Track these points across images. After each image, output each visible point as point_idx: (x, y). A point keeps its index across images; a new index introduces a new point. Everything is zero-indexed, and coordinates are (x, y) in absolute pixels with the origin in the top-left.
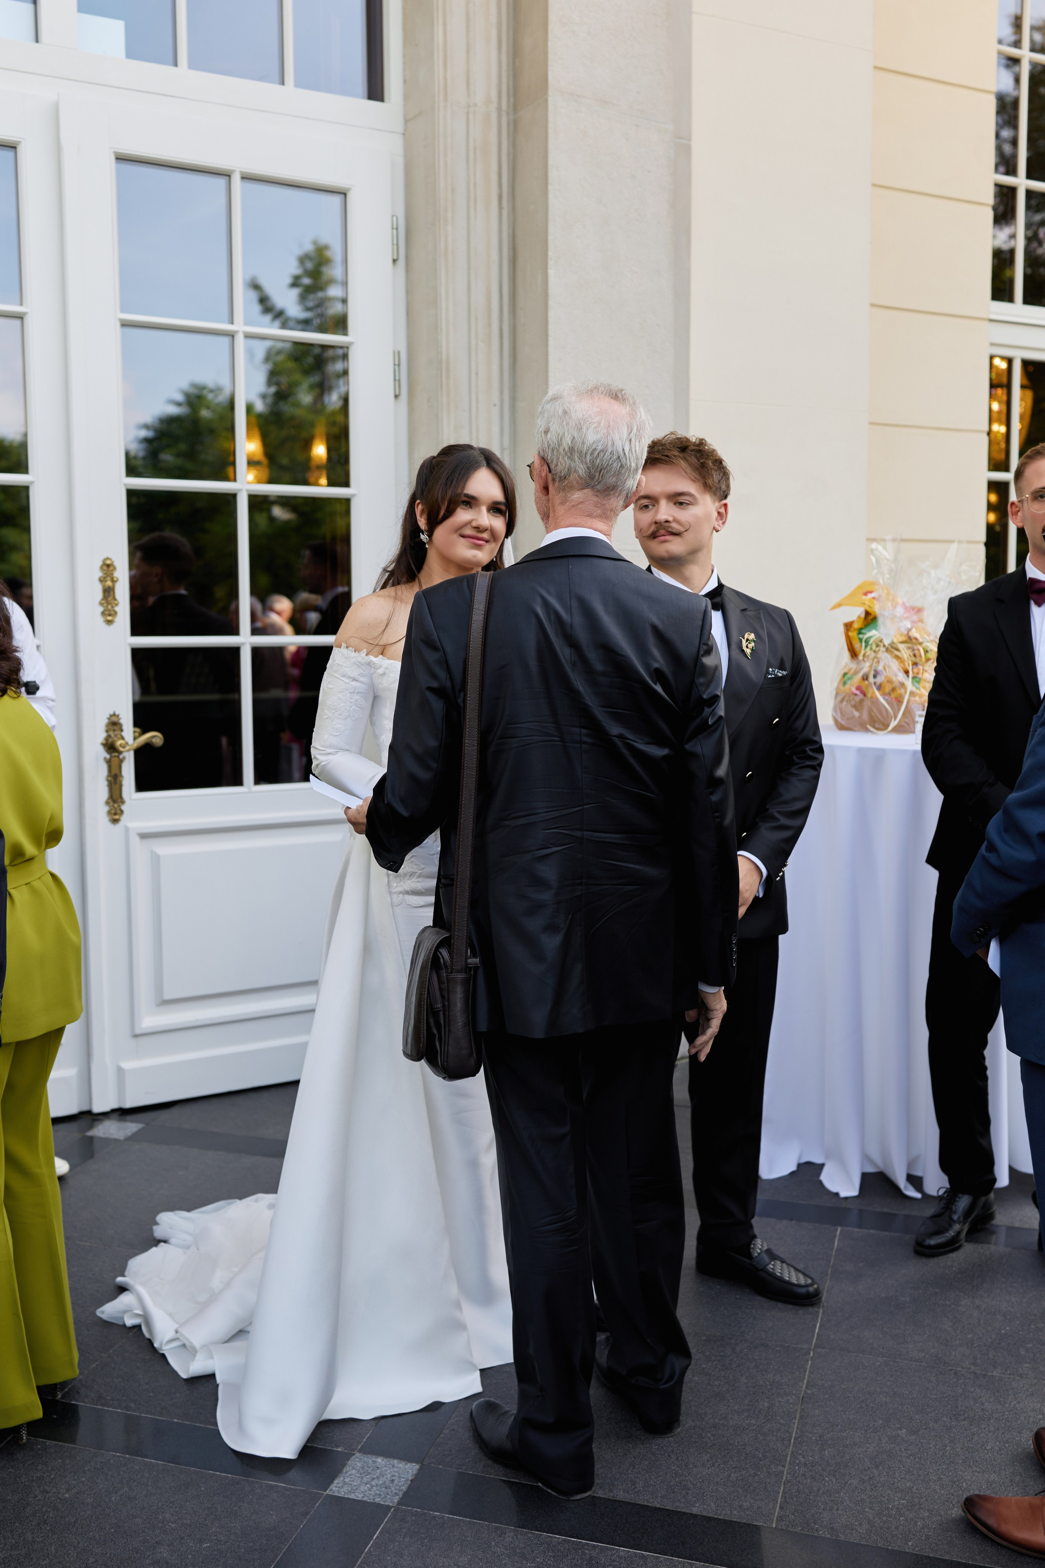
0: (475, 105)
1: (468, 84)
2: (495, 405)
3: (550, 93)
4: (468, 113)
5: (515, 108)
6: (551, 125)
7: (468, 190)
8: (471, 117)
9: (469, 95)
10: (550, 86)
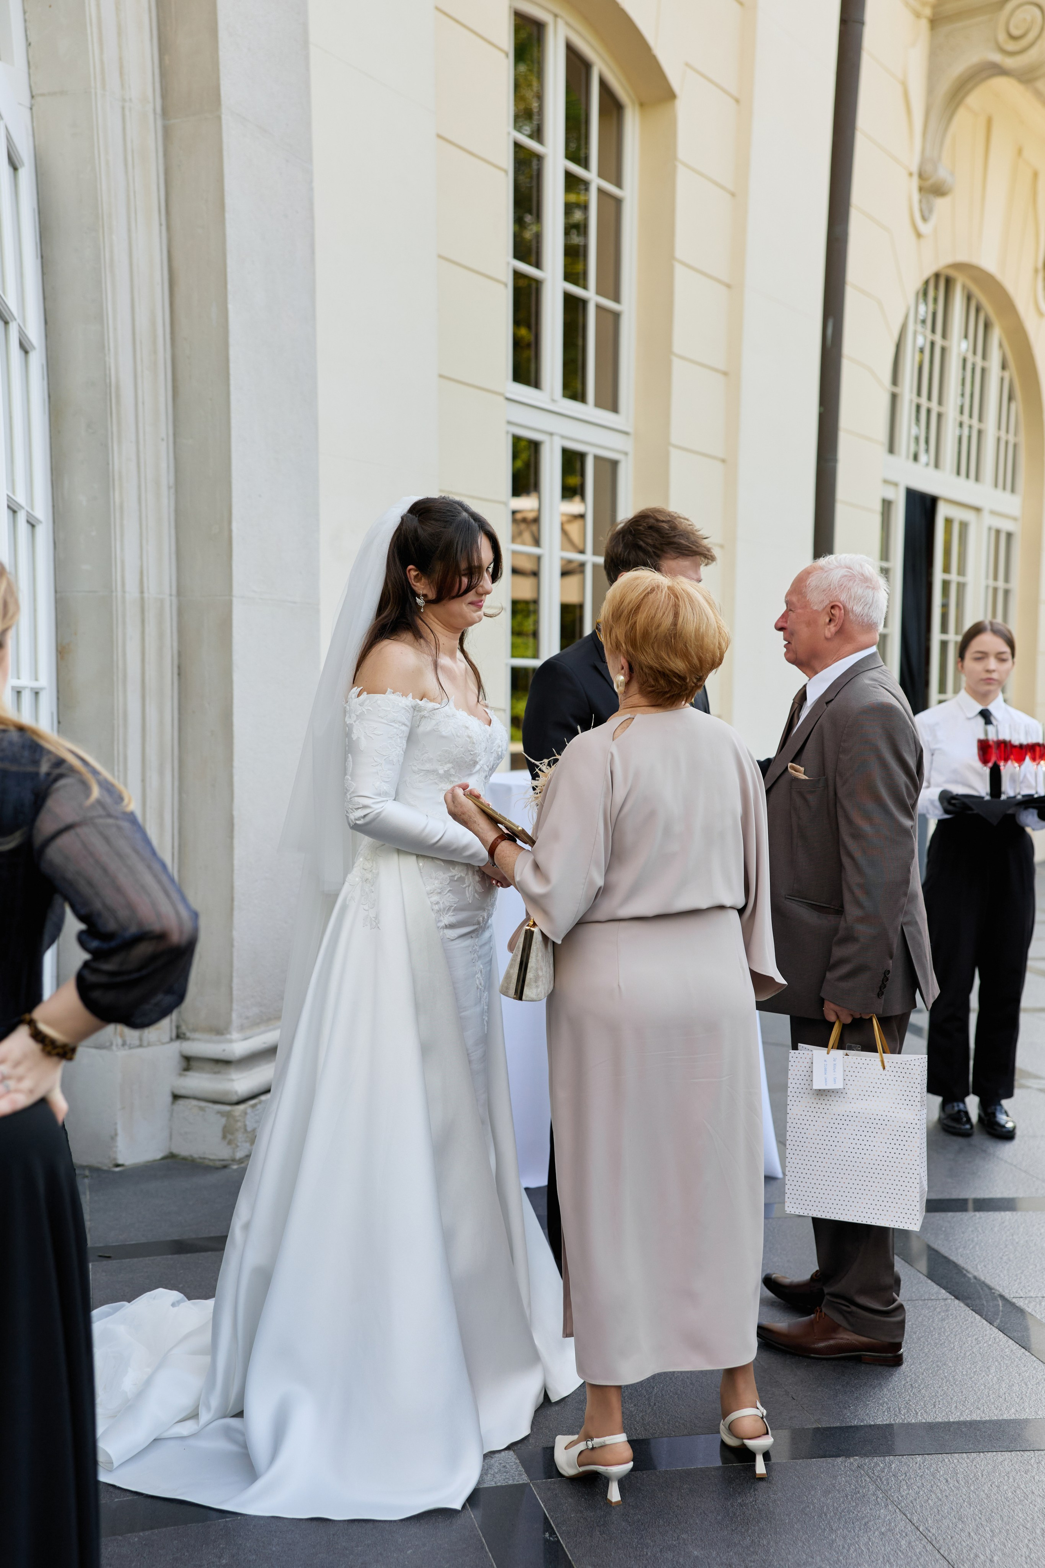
0: (131, 100)
1: (121, 74)
2: (163, 440)
3: (224, 110)
4: (123, 108)
5: (165, 113)
6: (225, 147)
7: (128, 196)
8: (127, 113)
9: (123, 86)
10: (223, 102)
